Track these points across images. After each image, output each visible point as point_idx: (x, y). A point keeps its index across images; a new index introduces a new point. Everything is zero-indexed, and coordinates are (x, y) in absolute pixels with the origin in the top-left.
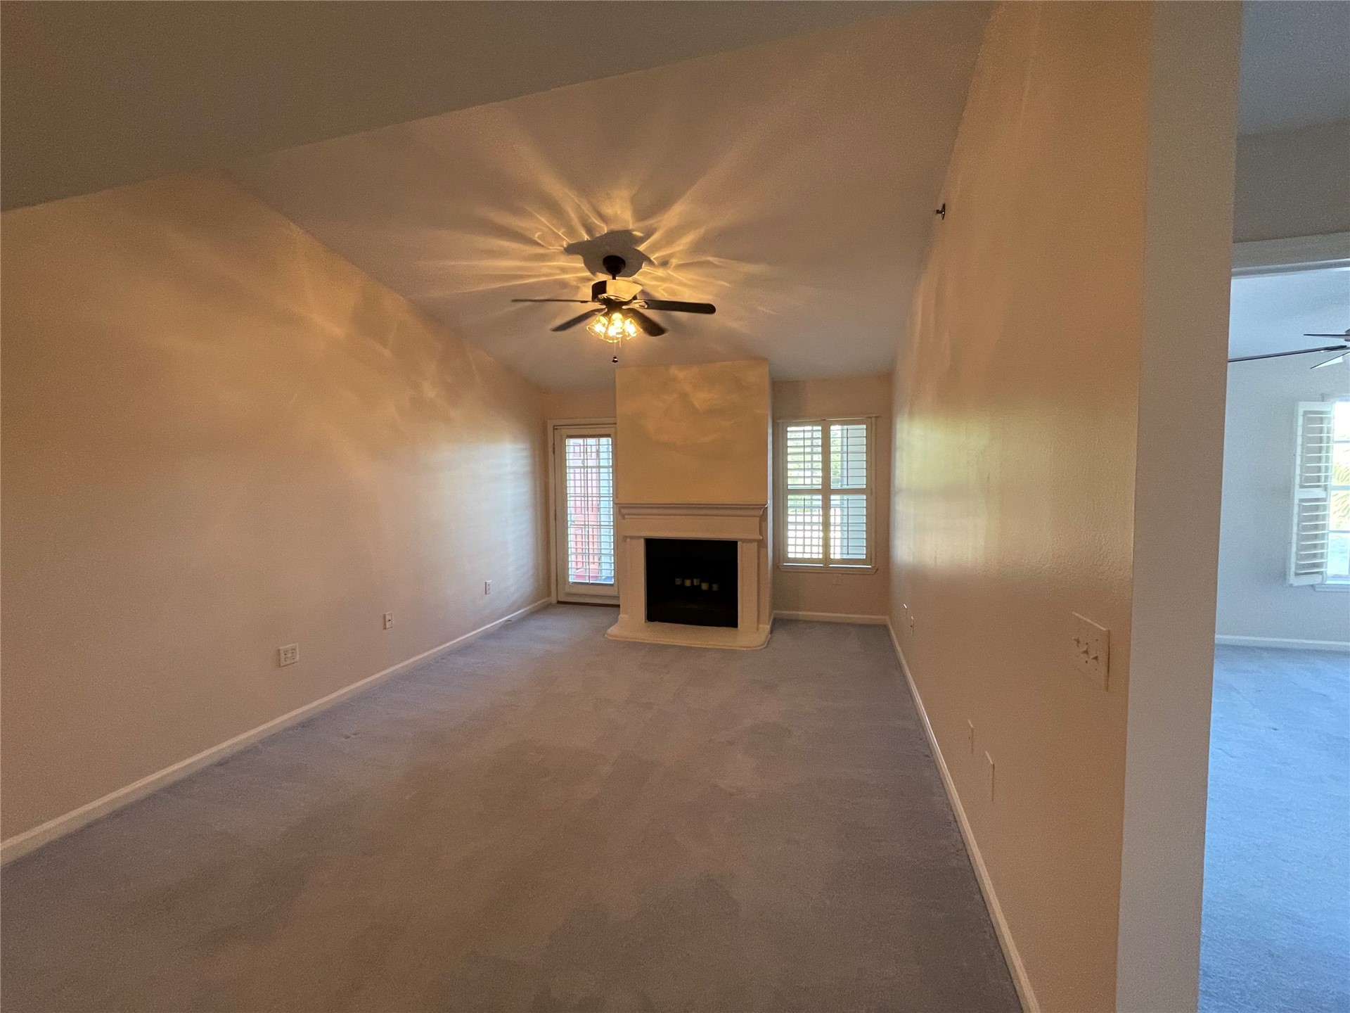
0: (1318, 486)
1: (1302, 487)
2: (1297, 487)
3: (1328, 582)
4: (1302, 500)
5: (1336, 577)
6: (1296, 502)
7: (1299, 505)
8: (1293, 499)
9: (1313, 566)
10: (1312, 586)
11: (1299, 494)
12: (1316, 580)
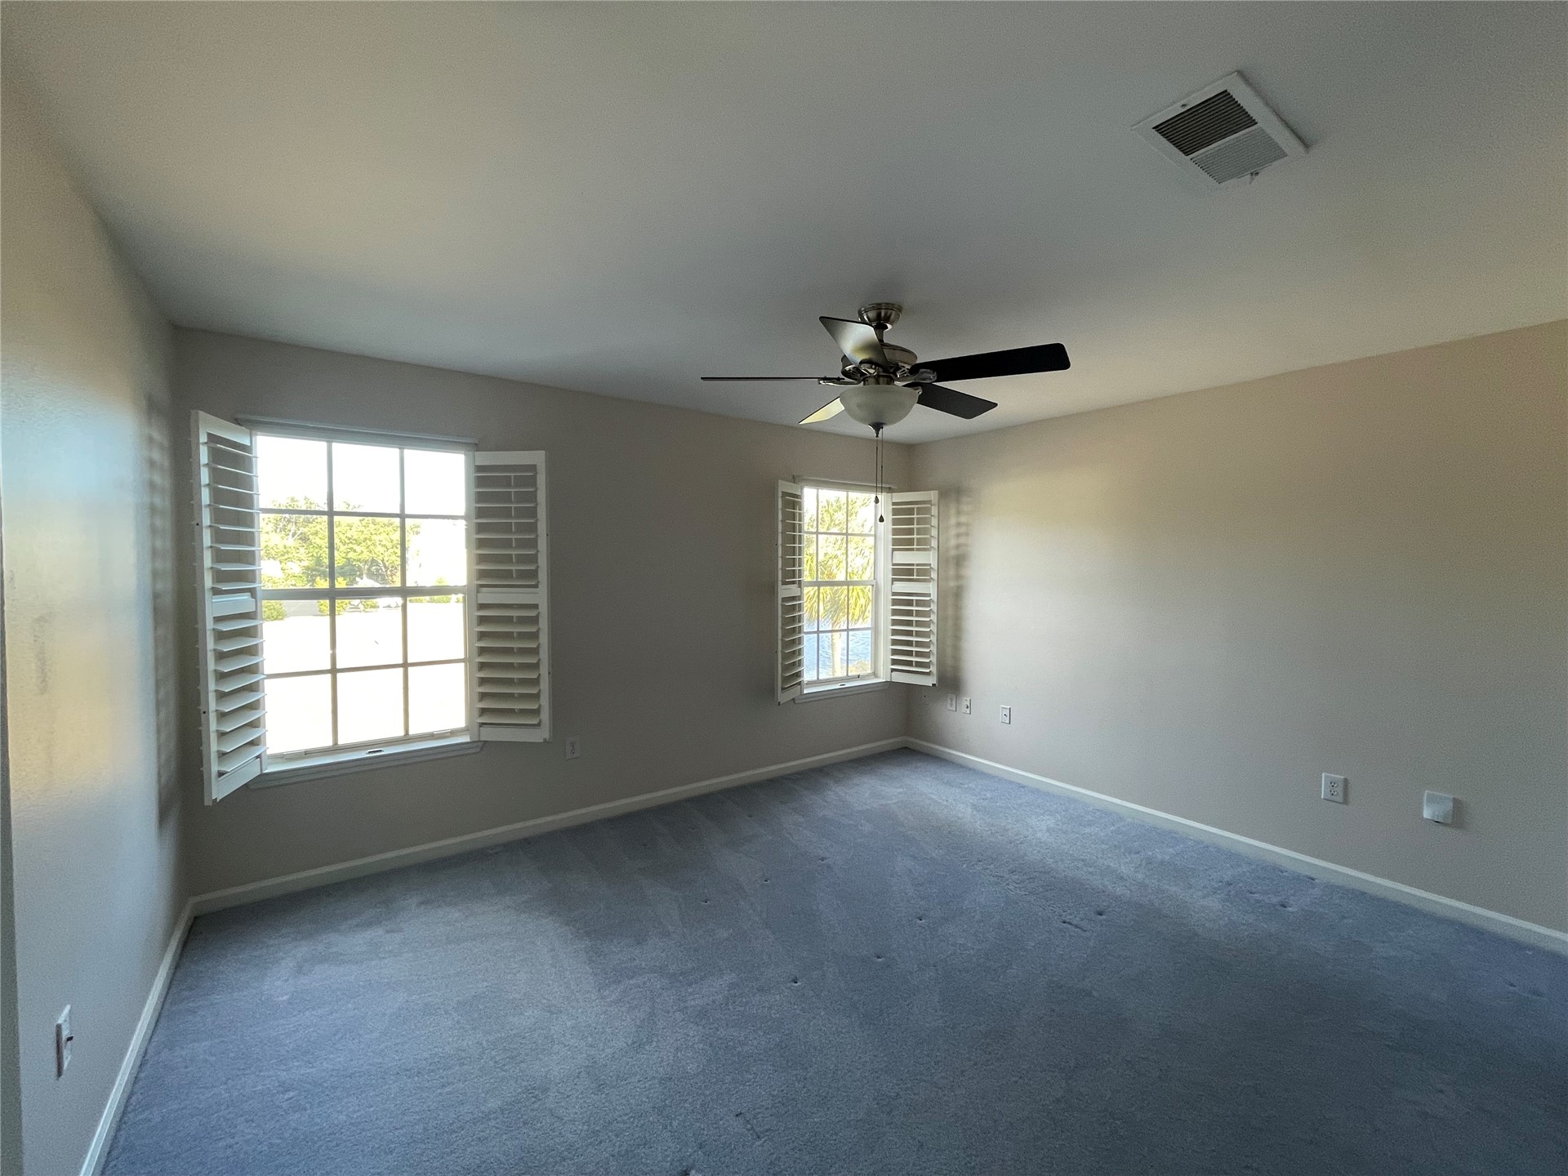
0: (794, 583)
1: (784, 584)
2: (780, 583)
4: (785, 599)
5: (809, 685)
6: (780, 601)
7: (783, 606)
8: (777, 600)
9: (794, 678)
10: (795, 700)
11: (784, 591)
12: (795, 693)
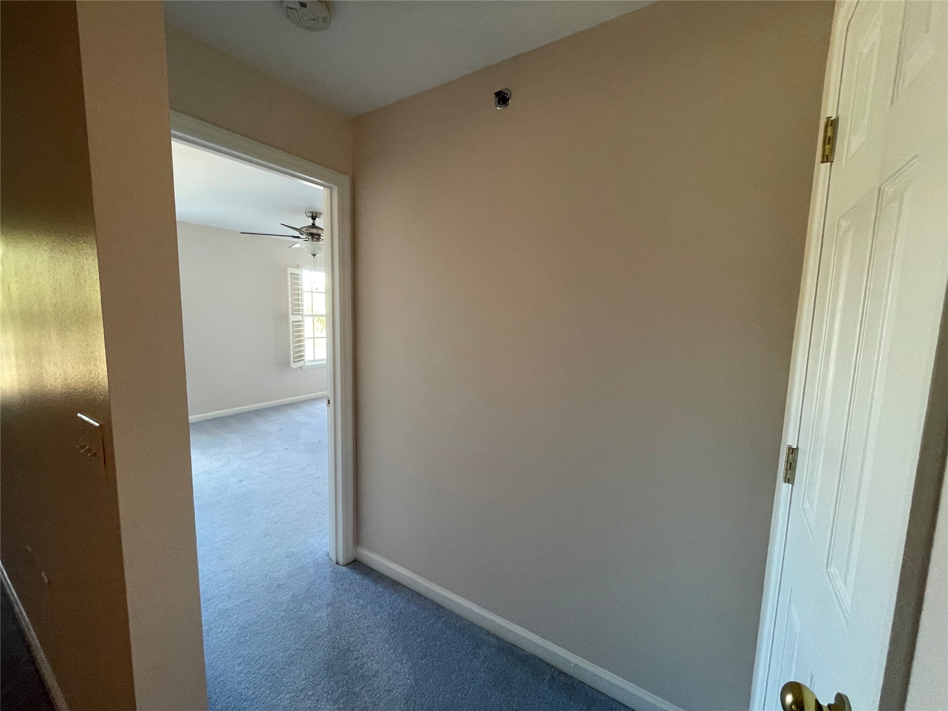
0: (299, 314)
1: (293, 314)
2: (290, 315)
3: (307, 364)
4: (293, 322)
5: (309, 361)
6: (291, 322)
7: (292, 325)
8: (289, 322)
9: (300, 357)
10: (301, 367)
11: (292, 318)
12: (301, 364)
